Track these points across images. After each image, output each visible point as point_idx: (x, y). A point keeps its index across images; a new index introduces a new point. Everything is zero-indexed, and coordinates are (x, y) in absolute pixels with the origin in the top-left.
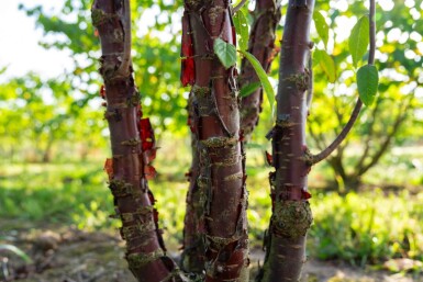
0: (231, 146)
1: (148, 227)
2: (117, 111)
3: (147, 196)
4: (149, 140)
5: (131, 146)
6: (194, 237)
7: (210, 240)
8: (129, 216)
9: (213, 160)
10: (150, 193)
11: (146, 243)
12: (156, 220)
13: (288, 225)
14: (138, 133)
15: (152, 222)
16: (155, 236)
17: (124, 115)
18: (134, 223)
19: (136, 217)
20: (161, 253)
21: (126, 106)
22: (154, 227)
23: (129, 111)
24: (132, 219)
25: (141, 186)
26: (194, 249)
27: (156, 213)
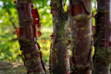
0: (89, 19)
1: (38, 60)
2: (22, 4)
3: (36, 46)
4: (37, 19)
5: (29, 22)
6: (55, 64)
7: (75, 66)
8: (29, 56)
9: (80, 26)
10: (38, 44)
11: (37, 68)
12: (41, 57)
13: (104, 58)
14: (32, 15)
15: (39, 58)
16: (41, 64)
17: (25, 7)
18: (31, 58)
19: (32, 56)
20: (44, 72)
21: (26, 2)
22: (40, 61)
23: (27, 5)
24: (30, 57)
25: (34, 41)
26: (56, 69)
27: (41, 53)
